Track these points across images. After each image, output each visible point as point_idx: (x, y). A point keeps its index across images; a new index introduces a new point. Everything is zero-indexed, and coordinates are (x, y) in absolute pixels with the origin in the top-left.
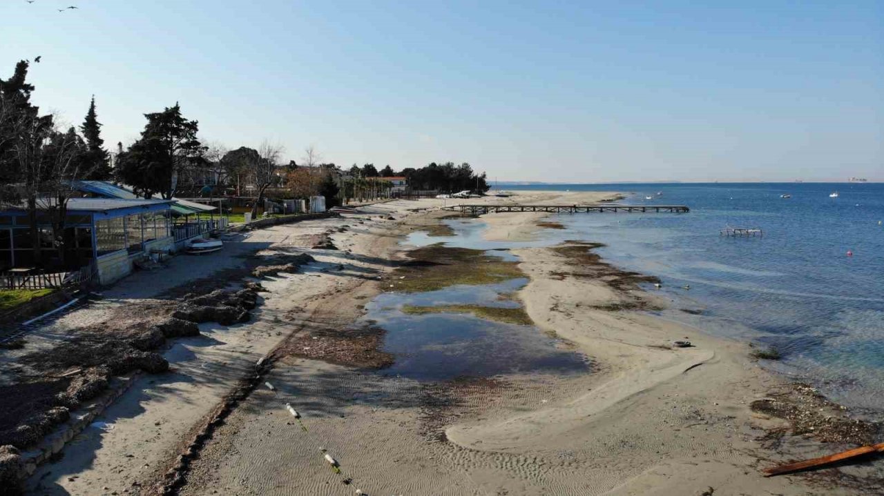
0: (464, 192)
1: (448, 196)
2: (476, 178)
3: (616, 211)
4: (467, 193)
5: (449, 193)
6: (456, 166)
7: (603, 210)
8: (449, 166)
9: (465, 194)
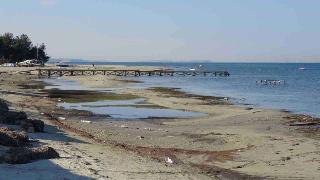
0: (28, 61)
1: (13, 65)
2: (35, 49)
3: (172, 75)
4: (31, 62)
5: (14, 63)
6: (14, 37)
7: (162, 74)
8: (8, 37)
9: (29, 63)
